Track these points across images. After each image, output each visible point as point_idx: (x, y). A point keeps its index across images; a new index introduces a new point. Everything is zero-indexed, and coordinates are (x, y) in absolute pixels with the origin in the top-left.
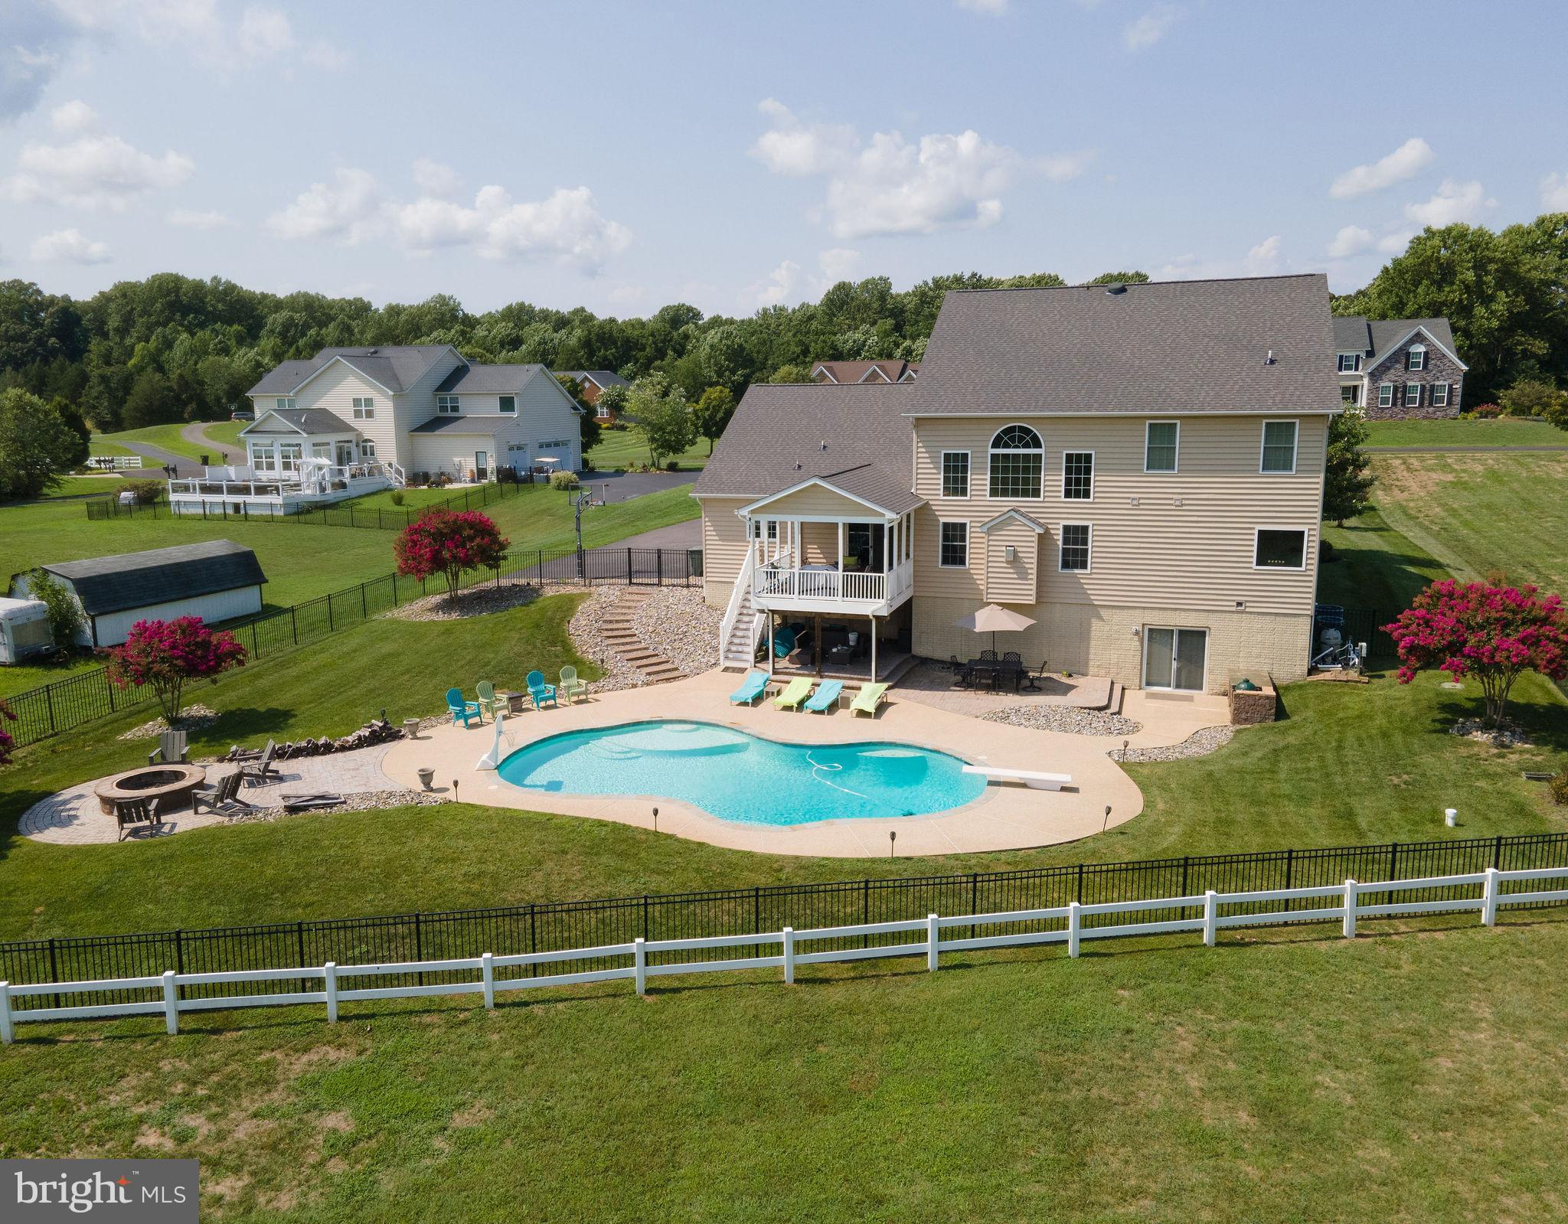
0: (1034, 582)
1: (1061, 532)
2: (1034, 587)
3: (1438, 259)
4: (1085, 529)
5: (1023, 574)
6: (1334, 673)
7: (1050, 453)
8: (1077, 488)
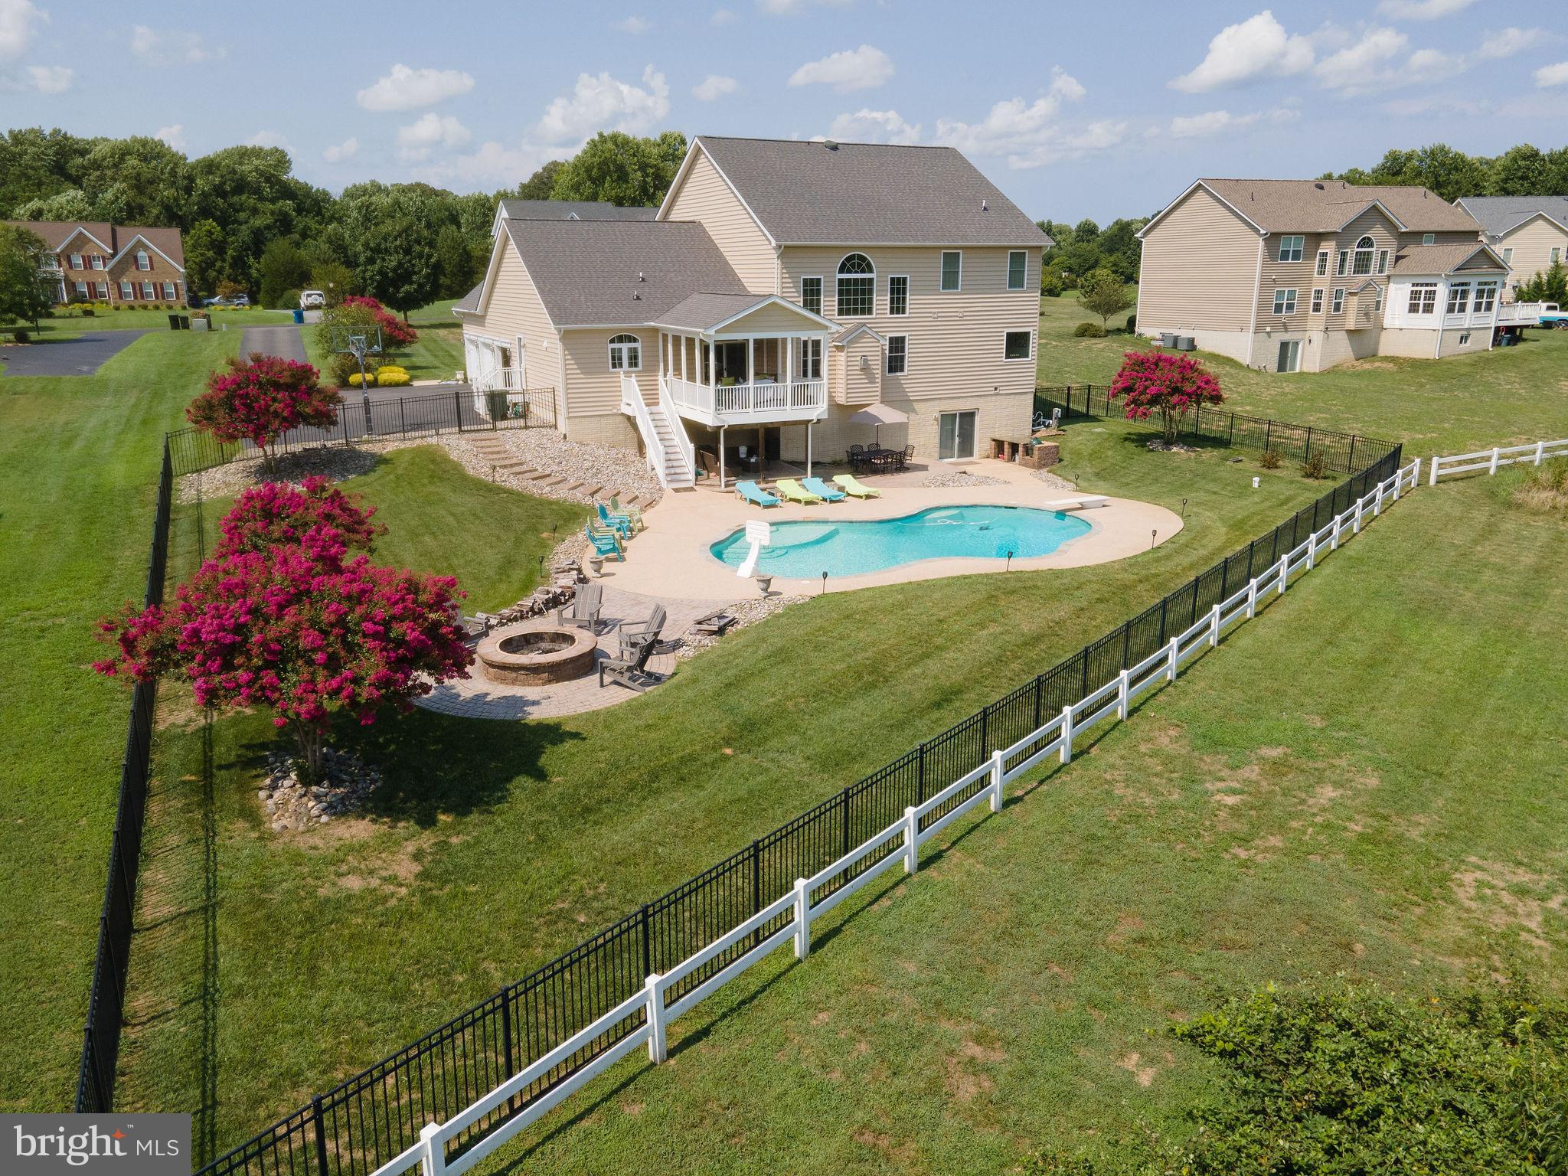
0: (879, 385)
1: (887, 343)
2: (879, 389)
3: (615, 160)
4: (903, 338)
5: (872, 380)
6: (1043, 432)
7: (880, 277)
8: (898, 306)
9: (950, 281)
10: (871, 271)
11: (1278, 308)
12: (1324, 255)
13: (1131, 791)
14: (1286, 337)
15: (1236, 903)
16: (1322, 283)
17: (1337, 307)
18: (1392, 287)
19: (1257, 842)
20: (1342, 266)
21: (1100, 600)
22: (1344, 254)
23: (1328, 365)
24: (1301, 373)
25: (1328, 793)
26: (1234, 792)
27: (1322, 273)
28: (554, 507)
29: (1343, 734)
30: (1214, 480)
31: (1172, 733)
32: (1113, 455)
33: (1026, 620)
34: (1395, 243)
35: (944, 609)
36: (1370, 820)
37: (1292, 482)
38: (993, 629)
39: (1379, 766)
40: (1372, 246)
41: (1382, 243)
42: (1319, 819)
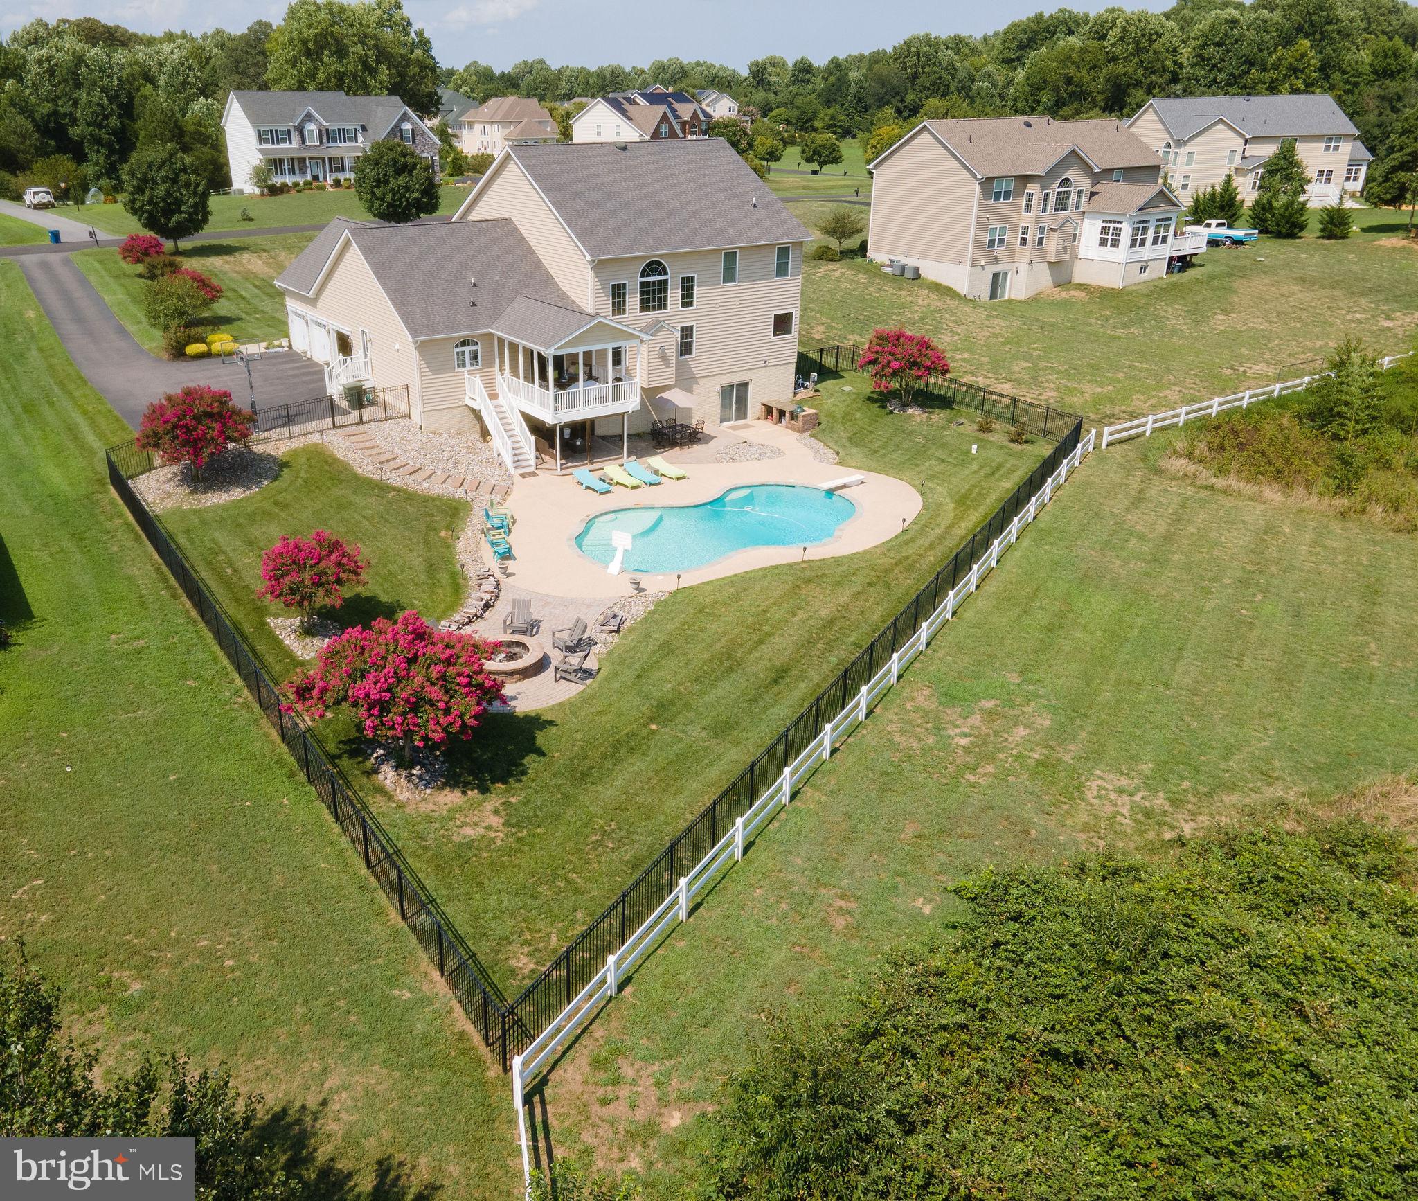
0: (673, 368)
1: (679, 332)
2: (674, 371)
4: (691, 327)
5: (667, 365)
6: (803, 394)
7: (673, 279)
8: (687, 300)
9: (729, 276)
10: (665, 273)
11: (991, 243)
12: (1030, 195)
13: (904, 738)
14: (998, 268)
15: (969, 811)
16: (1029, 220)
17: (1040, 241)
18: (1086, 221)
19: (980, 770)
20: (1045, 205)
21: (870, 585)
22: (1047, 194)
23: (1031, 293)
24: (1010, 301)
25: (1021, 732)
26: (965, 735)
27: (1028, 211)
28: (437, 503)
29: (1031, 687)
30: (942, 446)
31: (926, 692)
32: (862, 416)
33: (822, 605)
34: (1089, 182)
35: (766, 599)
36: (1044, 751)
37: (1001, 447)
38: (802, 615)
39: (1052, 710)
40: (1070, 186)
41: (1079, 181)
42: (1015, 752)
